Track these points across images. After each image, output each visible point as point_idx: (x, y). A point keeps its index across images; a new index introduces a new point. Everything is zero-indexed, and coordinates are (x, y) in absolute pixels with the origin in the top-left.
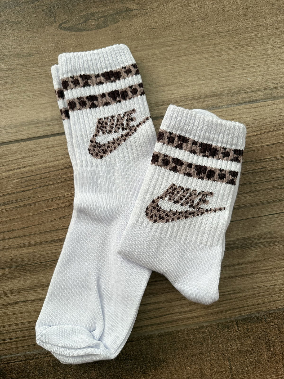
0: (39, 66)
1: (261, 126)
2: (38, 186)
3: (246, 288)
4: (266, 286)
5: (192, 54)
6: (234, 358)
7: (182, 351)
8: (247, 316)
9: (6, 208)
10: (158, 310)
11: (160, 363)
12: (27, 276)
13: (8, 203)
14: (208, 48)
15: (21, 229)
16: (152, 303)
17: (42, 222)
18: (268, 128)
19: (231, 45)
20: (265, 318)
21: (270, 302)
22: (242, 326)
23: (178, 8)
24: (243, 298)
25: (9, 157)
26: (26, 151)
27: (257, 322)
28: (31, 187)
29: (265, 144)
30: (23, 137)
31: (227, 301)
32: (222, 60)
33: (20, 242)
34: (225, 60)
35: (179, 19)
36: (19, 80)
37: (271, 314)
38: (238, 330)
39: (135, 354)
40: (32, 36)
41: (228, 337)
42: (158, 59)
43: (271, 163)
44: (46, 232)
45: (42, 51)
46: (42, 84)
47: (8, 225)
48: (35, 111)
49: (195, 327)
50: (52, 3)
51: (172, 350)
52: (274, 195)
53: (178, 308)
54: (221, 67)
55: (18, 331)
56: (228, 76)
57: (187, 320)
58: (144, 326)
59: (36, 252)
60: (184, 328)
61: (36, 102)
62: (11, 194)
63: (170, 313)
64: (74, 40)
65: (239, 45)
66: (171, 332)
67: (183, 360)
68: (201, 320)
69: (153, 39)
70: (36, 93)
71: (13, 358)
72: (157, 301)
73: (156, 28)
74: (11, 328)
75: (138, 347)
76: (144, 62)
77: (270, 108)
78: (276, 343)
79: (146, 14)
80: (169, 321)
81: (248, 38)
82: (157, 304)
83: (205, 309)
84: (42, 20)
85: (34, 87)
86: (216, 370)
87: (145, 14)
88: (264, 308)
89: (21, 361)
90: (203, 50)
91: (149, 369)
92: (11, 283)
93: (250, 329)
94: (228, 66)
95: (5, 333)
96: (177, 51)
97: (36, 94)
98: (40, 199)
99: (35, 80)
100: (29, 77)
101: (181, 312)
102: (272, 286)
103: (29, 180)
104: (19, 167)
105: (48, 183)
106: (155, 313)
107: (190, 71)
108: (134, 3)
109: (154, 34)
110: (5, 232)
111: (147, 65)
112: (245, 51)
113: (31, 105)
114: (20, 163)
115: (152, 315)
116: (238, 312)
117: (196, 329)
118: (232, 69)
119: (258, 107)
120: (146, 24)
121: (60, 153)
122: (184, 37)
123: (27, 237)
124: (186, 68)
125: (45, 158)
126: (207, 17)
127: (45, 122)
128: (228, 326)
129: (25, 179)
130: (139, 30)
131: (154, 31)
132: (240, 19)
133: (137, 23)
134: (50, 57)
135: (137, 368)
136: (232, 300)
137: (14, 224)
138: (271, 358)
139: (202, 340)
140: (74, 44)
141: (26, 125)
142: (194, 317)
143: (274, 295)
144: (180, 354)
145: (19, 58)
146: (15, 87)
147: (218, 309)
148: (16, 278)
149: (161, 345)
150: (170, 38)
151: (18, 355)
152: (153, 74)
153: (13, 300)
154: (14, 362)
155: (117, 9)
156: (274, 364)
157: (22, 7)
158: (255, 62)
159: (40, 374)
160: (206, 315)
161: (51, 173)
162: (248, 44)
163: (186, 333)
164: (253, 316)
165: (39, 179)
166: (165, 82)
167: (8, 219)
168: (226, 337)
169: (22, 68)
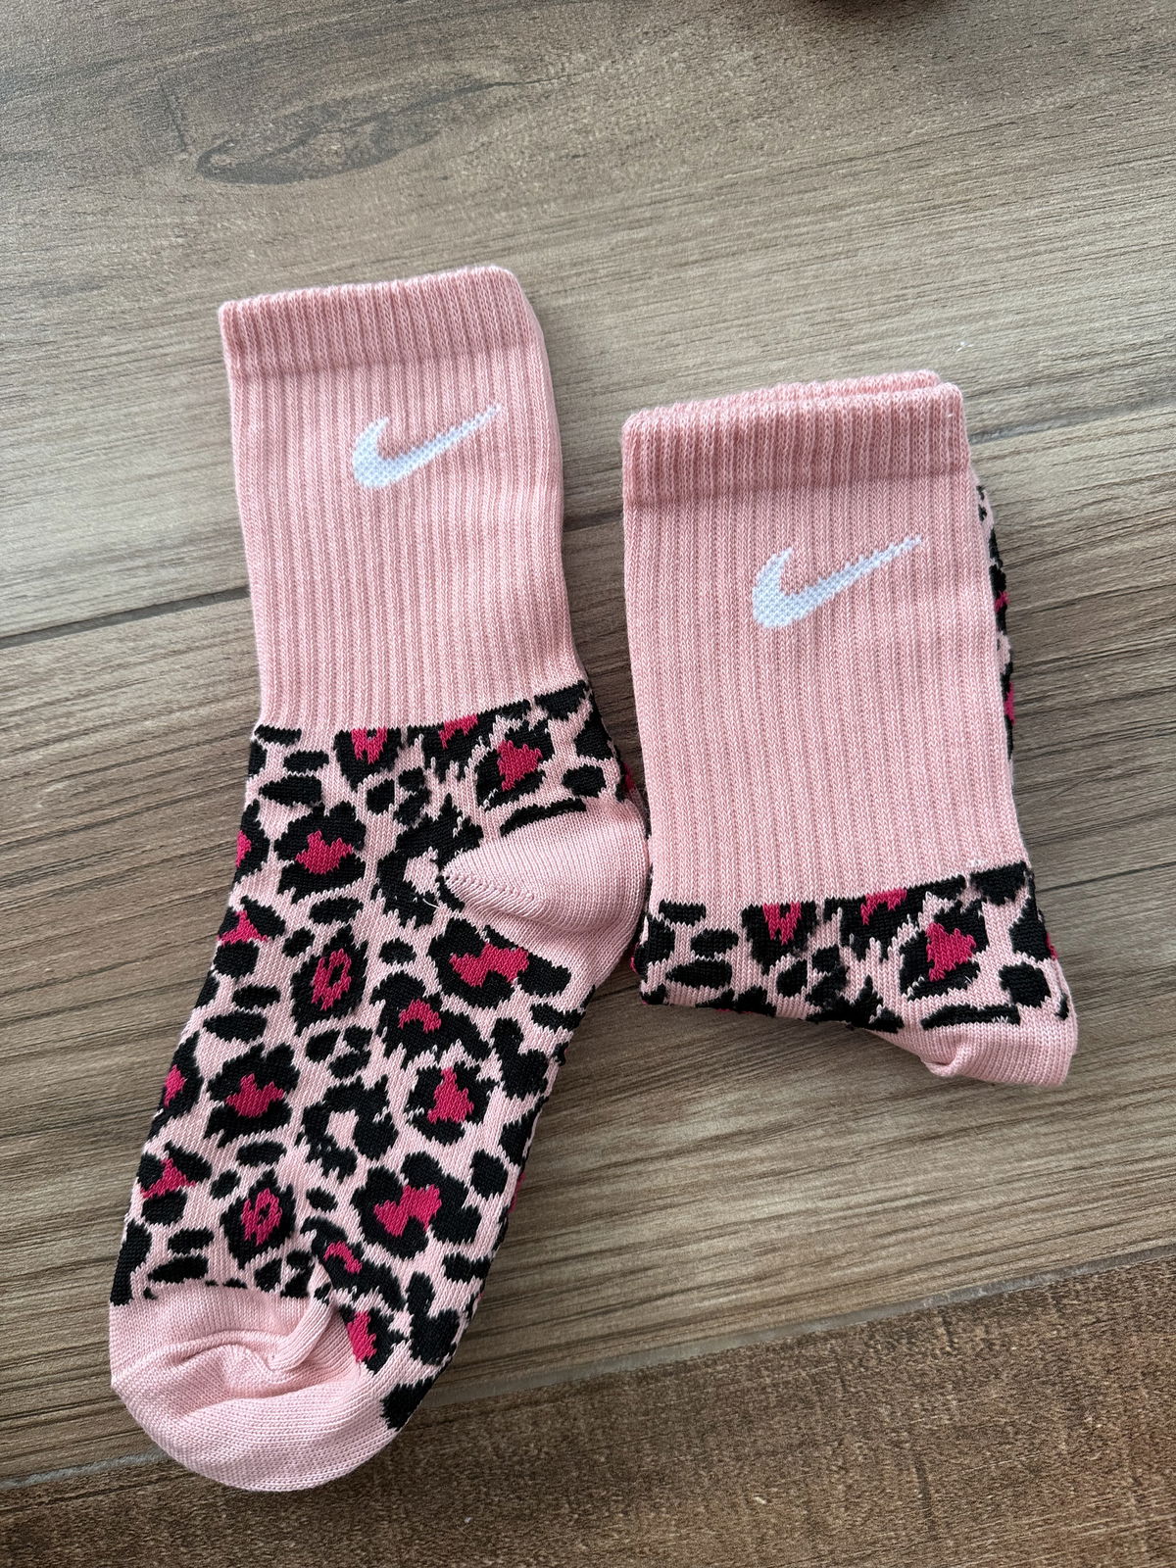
0: (126, 328)
1: (1019, 532)
2: (140, 804)
3: (978, 1180)
4: (1055, 1170)
5: (733, 255)
6: (938, 1457)
7: (732, 1434)
8: (986, 1289)
9: (19, 896)
10: (632, 1277)
11: (645, 1486)
12: (114, 1160)
13: (27, 877)
14: (797, 226)
15: (81, 975)
16: (606, 1251)
17: (163, 945)
18: (1049, 539)
19: (888, 209)
20: (1058, 1299)
21: (1077, 1232)
22: (964, 1330)
23: (671, 67)
24: (965, 1219)
25: (24, 694)
26: (88, 669)
27: (1027, 1313)
28: (115, 812)
29: (1037, 604)
30: (74, 614)
31: (902, 1236)
32: (856, 270)
33: (80, 1026)
34: (868, 271)
35: (677, 113)
36: (49, 389)
37: (1083, 1279)
38: (951, 1346)
39: (547, 1453)
40: (93, 207)
41: (910, 1378)
42: (598, 281)
43: (1064, 679)
44: (180, 984)
45: (135, 268)
46: (142, 400)
47: (30, 964)
48: (119, 509)
49: (781, 1342)
50: (170, 72)
51: (693, 1434)
52: (1079, 807)
53: (711, 1267)
54: (850, 301)
55: (84, 1377)
56: (882, 336)
57: (749, 1314)
58: (578, 1341)
59: (144, 1064)
60: (734, 1347)
61: (120, 474)
62: (39, 840)
63: (678, 1287)
64: (261, 217)
65: (923, 210)
66: (685, 1363)
67: (736, 1472)
68: (802, 1313)
69: (575, 197)
70: (119, 436)
71: (69, 1482)
72: (625, 1243)
73: (584, 155)
74: (59, 1365)
75: (558, 1426)
76: (542, 292)
77: (1056, 458)
78: (1105, 1395)
79: (543, 99)
80: (675, 1321)
81: (957, 178)
82: (627, 1256)
83: (816, 1267)
84: (133, 142)
85: (112, 414)
86: (867, 1507)
87: (539, 100)
88: (1054, 1258)
89: (103, 1492)
90: (777, 234)
91: (604, 1508)
92: (50, 1189)
93: (998, 1342)
94: (879, 296)
95: (36, 1385)
96: (672, 244)
97: (117, 440)
98: (152, 855)
99: (114, 384)
100: (90, 373)
101: (723, 1282)
102: (1081, 1168)
103: (104, 784)
104: (65, 732)
105: (181, 792)
106: (619, 1291)
107: (729, 323)
108: (494, 56)
109: (579, 179)
110: (17, 991)
111: (554, 304)
112: (947, 231)
113: (101, 486)
114: (69, 715)
115: (609, 1297)
116: (949, 1275)
117: (785, 1347)
118: (897, 305)
119: (1004, 457)
120: (544, 141)
121: (222, 673)
122: (700, 187)
123: (106, 1008)
124: (711, 310)
125: (166, 695)
126: (791, 102)
127: (160, 548)
128: (911, 1334)
129: (90, 778)
130: (519, 163)
131: (577, 167)
132: (924, 102)
133: (510, 137)
134: (170, 289)
135: (558, 1507)
136: (924, 1230)
137: (54, 957)
138: (1084, 1454)
139: (809, 1390)
140: (260, 232)
141: (82, 566)
142: (773, 1300)
143: (1091, 1206)
144: (723, 1447)
145: (44, 297)
146: (35, 416)
147: (869, 1267)
148: (69, 1170)
149: (646, 1413)
150: (643, 193)
151: (89, 1469)
152: (582, 339)
153: (62, 1255)
154: (77, 1497)
155: (427, 84)
156: (1100, 1479)
157: (50, 95)
158: (987, 275)
159: (179, 1542)
160: (824, 1292)
161: (189, 754)
162: (959, 202)
163: (746, 1366)
164: (1010, 1288)
165: (145, 779)
166: (630, 372)
167: (31, 938)
168: (905, 1377)
169: (59, 338)
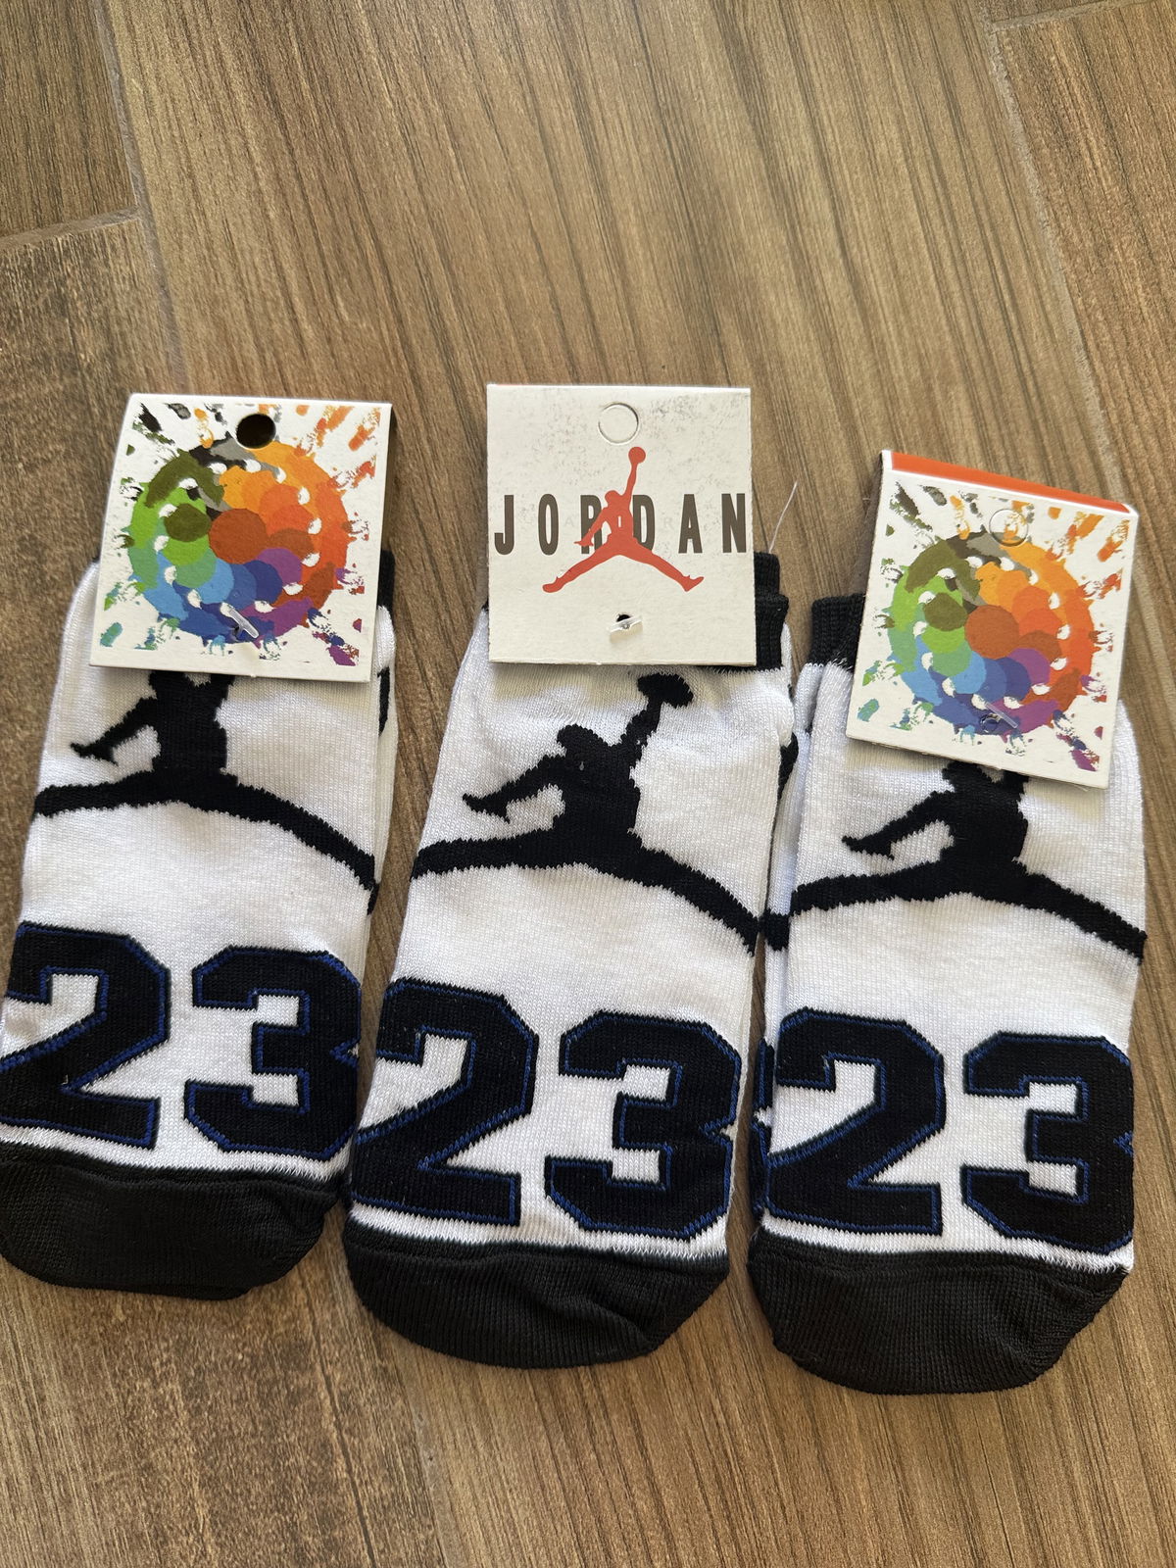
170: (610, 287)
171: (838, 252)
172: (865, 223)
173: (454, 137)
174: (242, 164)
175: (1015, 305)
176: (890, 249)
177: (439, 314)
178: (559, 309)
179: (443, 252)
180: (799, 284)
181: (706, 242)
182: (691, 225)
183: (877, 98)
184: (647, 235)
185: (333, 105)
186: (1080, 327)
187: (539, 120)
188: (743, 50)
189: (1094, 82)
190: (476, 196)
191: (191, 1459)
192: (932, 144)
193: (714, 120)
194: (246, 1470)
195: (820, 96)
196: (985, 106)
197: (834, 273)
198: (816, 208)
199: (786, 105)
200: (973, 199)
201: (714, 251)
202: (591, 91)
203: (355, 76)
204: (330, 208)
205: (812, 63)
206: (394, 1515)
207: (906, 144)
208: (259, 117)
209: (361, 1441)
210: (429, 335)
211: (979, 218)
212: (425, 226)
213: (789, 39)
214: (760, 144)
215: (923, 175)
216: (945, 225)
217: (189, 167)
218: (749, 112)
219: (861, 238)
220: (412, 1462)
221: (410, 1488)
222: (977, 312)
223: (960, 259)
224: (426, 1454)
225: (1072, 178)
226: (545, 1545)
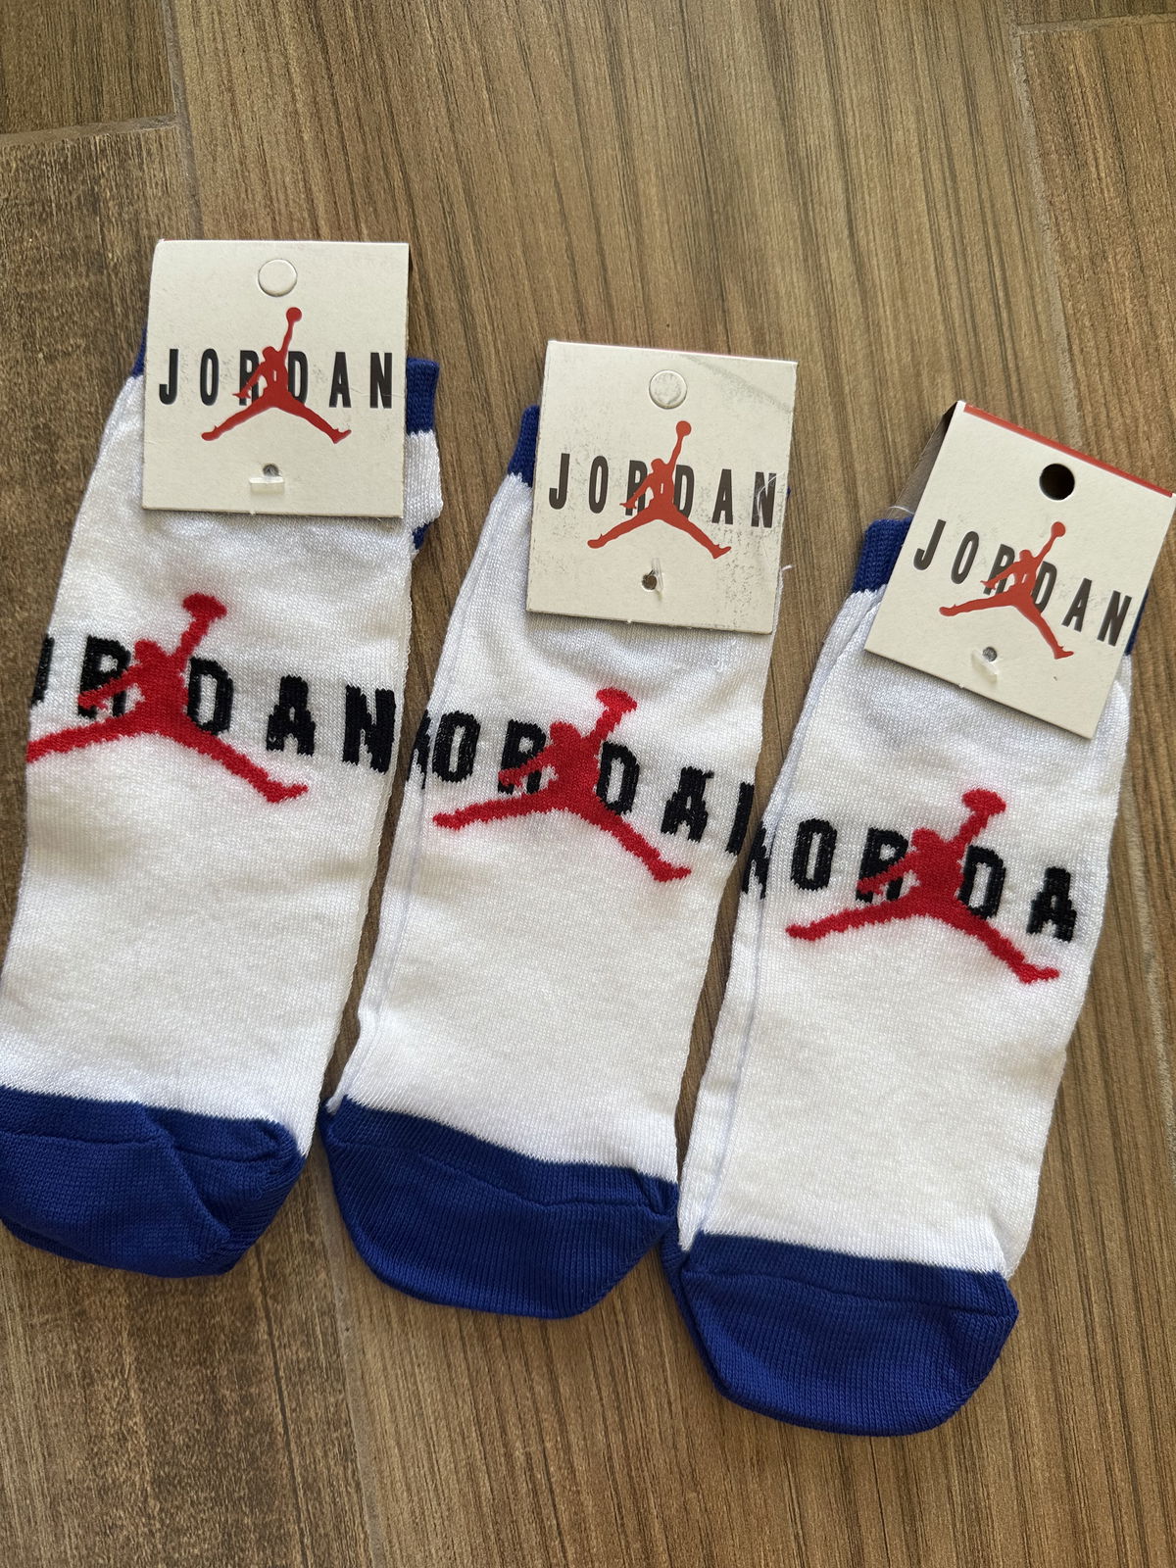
170: (625, 243)
171: (846, 232)
172: (874, 208)
173: (489, 80)
174: (280, 82)
175: (1008, 302)
176: (895, 235)
177: (458, 252)
178: (573, 259)
179: (468, 192)
180: (806, 260)
181: (721, 210)
182: (708, 191)
183: (900, 88)
184: (665, 197)
185: (375, 35)
186: (1067, 330)
187: (573, 72)
188: (776, 25)
189: (1108, 94)
190: (505, 140)
191: (123, 1310)
192: (947, 137)
193: (742, 91)
194: (174, 1325)
195: (845, 79)
196: (1002, 106)
197: (839, 254)
198: (829, 188)
199: (812, 84)
200: (980, 195)
201: (727, 220)
202: (626, 49)
203: (399, 9)
204: (363, 135)
205: (841, 46)
206: (308, 1378)
207: (922, 136)
208: (302, 39)
209: (283, 1307)
210: (447, 272)
211: (983, 215)
212: (452, 165)
213: (821, 19)
214: (783, 119)
215: (935, 167)
216: (950, 217)
217: (230, 81)
218: (775, 87)
219: (869, 220)
220: (330, 1330)
221: (325, 1354)
222: (971, 305)
223: (961, 252)
224: (343, 1325)
225: (1076, 186)
226: (446, 1418)
